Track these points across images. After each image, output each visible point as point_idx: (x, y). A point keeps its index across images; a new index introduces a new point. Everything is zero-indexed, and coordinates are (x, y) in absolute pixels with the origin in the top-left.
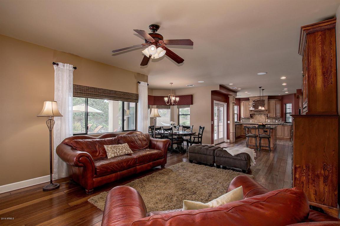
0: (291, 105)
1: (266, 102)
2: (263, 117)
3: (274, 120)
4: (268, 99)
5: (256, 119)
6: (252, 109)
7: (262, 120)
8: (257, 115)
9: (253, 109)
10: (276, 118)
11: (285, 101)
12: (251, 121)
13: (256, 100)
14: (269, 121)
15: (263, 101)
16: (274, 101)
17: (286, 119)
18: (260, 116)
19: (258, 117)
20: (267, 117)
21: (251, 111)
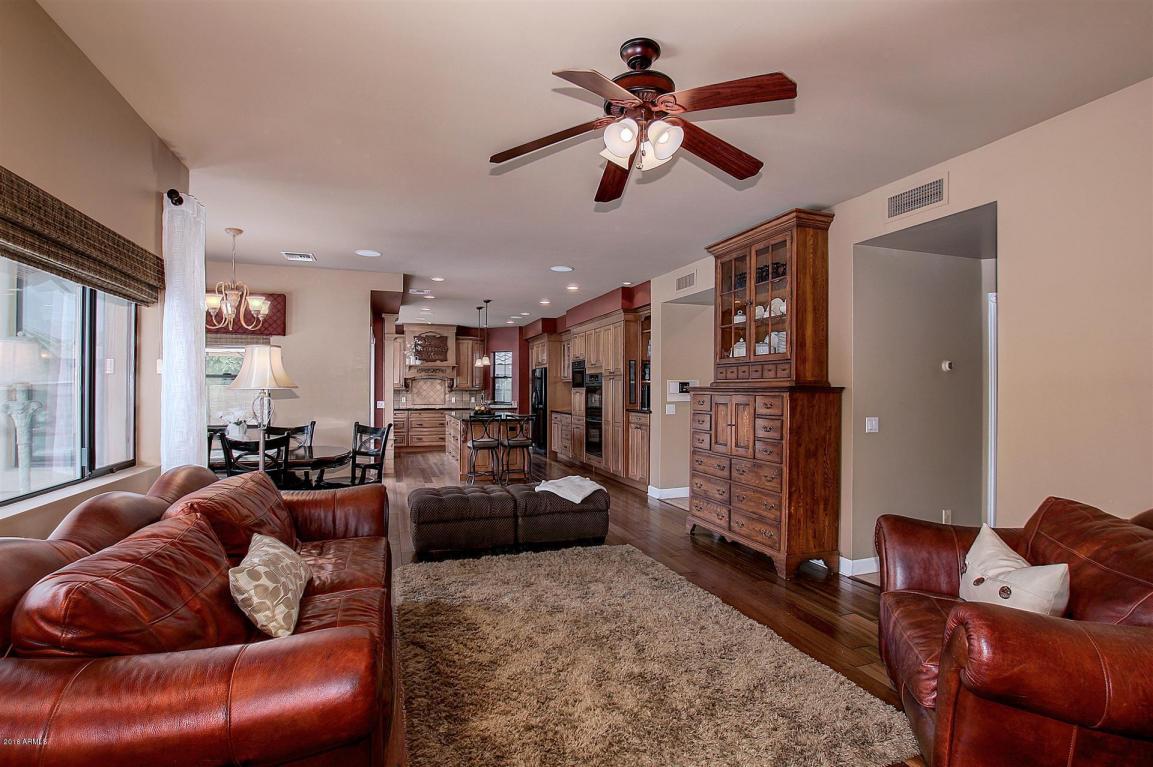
0: (510, 354)
1: (451, 343)
2: (439, 387)
3: (466, 397)
4: (457, 334)
5: (419, 394)
6: (412, 361)
7: (435, 396)
8: (421, 383)
9: (418, 362)
10: (471, 392)
11: (494, 343)
12: (404, 400)
13: (424, 336)
14: (453, 400)
15: (444, 339)
16: (471, 342)
17: (494, 394)
18: (429, 383)
19: (425, 387)
20: (451, 386)
21: (410, 367)
